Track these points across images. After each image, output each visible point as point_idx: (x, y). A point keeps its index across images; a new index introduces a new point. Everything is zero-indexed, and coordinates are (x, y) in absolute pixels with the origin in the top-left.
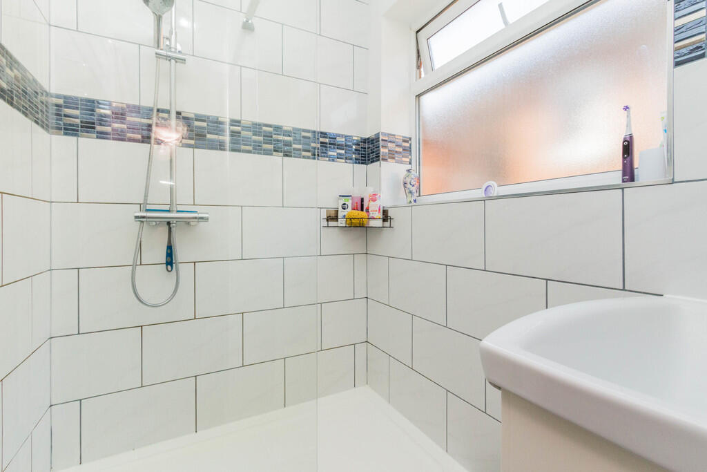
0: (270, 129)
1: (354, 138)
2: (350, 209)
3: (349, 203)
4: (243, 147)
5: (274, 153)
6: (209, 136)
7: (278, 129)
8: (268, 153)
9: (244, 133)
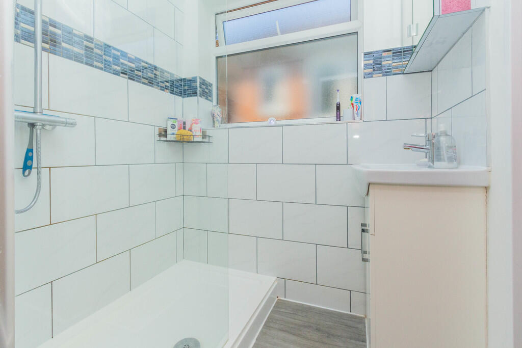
0: (119, 54)
1: (175, 76)
2: (176, 129)
3: (176, 124)
4: (95, 63)
5: (122, 75)
6: (64, 44)
7: (124, 55)
8: (116, 73)
9: (96, 50)
